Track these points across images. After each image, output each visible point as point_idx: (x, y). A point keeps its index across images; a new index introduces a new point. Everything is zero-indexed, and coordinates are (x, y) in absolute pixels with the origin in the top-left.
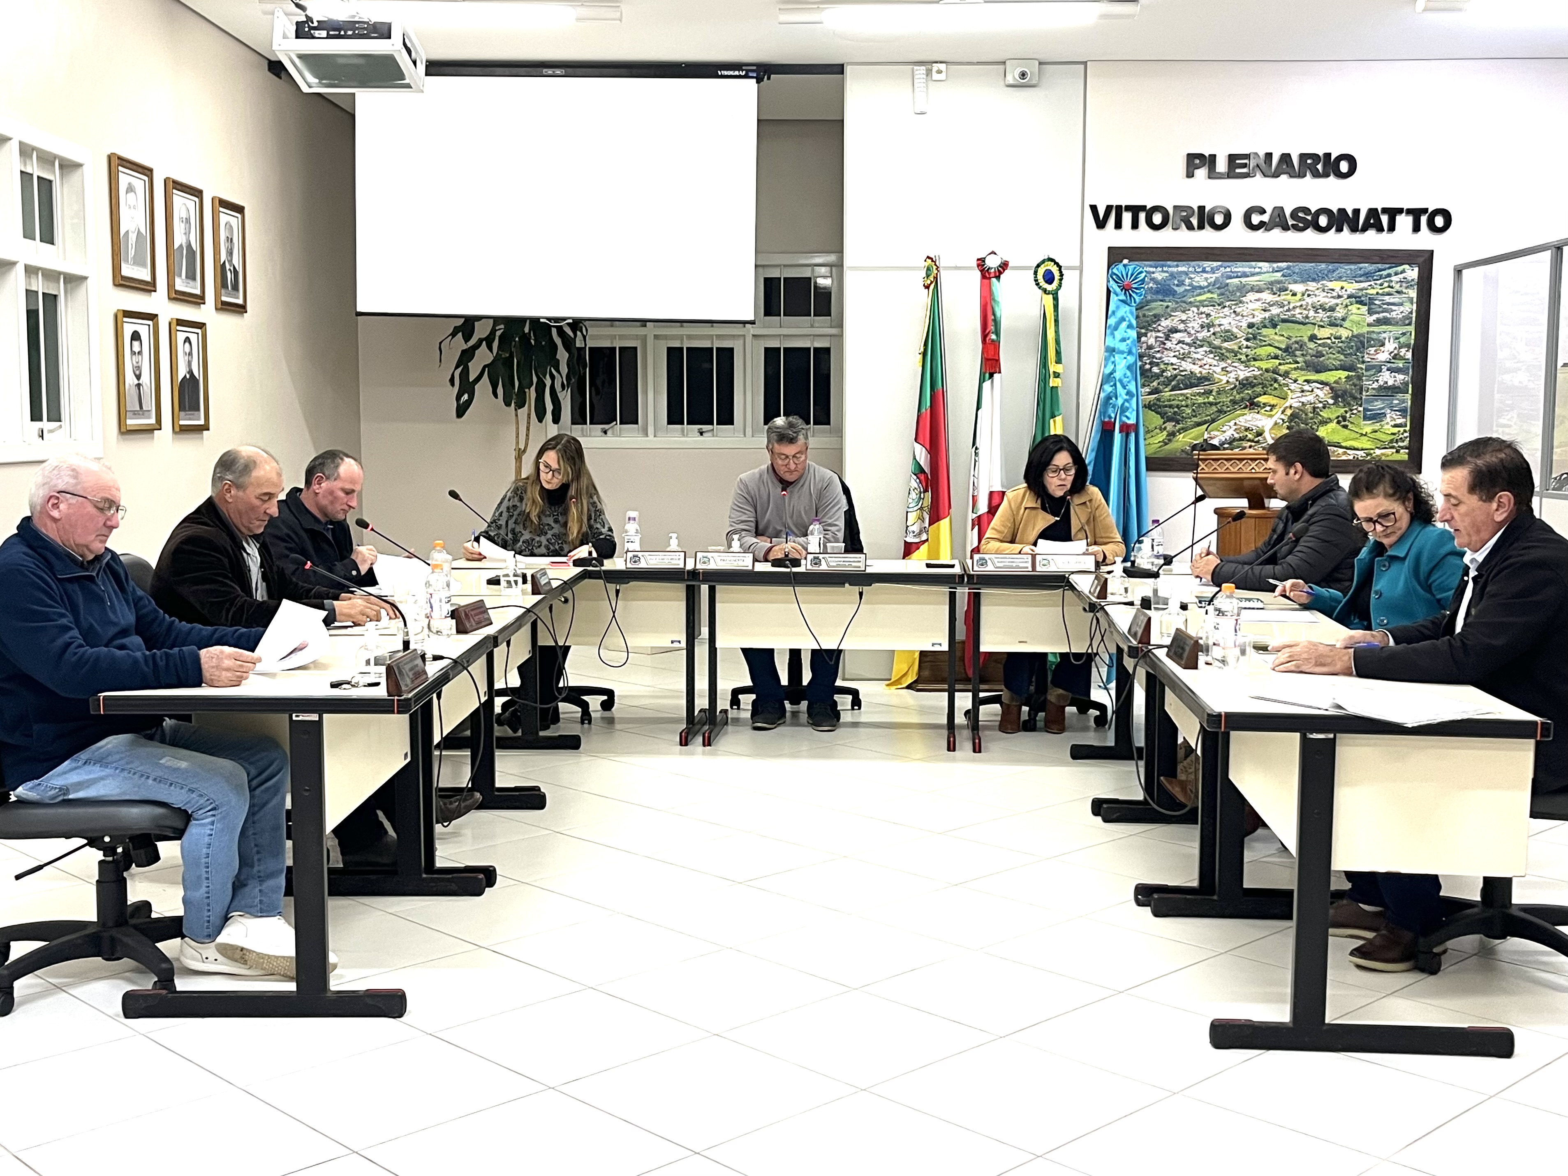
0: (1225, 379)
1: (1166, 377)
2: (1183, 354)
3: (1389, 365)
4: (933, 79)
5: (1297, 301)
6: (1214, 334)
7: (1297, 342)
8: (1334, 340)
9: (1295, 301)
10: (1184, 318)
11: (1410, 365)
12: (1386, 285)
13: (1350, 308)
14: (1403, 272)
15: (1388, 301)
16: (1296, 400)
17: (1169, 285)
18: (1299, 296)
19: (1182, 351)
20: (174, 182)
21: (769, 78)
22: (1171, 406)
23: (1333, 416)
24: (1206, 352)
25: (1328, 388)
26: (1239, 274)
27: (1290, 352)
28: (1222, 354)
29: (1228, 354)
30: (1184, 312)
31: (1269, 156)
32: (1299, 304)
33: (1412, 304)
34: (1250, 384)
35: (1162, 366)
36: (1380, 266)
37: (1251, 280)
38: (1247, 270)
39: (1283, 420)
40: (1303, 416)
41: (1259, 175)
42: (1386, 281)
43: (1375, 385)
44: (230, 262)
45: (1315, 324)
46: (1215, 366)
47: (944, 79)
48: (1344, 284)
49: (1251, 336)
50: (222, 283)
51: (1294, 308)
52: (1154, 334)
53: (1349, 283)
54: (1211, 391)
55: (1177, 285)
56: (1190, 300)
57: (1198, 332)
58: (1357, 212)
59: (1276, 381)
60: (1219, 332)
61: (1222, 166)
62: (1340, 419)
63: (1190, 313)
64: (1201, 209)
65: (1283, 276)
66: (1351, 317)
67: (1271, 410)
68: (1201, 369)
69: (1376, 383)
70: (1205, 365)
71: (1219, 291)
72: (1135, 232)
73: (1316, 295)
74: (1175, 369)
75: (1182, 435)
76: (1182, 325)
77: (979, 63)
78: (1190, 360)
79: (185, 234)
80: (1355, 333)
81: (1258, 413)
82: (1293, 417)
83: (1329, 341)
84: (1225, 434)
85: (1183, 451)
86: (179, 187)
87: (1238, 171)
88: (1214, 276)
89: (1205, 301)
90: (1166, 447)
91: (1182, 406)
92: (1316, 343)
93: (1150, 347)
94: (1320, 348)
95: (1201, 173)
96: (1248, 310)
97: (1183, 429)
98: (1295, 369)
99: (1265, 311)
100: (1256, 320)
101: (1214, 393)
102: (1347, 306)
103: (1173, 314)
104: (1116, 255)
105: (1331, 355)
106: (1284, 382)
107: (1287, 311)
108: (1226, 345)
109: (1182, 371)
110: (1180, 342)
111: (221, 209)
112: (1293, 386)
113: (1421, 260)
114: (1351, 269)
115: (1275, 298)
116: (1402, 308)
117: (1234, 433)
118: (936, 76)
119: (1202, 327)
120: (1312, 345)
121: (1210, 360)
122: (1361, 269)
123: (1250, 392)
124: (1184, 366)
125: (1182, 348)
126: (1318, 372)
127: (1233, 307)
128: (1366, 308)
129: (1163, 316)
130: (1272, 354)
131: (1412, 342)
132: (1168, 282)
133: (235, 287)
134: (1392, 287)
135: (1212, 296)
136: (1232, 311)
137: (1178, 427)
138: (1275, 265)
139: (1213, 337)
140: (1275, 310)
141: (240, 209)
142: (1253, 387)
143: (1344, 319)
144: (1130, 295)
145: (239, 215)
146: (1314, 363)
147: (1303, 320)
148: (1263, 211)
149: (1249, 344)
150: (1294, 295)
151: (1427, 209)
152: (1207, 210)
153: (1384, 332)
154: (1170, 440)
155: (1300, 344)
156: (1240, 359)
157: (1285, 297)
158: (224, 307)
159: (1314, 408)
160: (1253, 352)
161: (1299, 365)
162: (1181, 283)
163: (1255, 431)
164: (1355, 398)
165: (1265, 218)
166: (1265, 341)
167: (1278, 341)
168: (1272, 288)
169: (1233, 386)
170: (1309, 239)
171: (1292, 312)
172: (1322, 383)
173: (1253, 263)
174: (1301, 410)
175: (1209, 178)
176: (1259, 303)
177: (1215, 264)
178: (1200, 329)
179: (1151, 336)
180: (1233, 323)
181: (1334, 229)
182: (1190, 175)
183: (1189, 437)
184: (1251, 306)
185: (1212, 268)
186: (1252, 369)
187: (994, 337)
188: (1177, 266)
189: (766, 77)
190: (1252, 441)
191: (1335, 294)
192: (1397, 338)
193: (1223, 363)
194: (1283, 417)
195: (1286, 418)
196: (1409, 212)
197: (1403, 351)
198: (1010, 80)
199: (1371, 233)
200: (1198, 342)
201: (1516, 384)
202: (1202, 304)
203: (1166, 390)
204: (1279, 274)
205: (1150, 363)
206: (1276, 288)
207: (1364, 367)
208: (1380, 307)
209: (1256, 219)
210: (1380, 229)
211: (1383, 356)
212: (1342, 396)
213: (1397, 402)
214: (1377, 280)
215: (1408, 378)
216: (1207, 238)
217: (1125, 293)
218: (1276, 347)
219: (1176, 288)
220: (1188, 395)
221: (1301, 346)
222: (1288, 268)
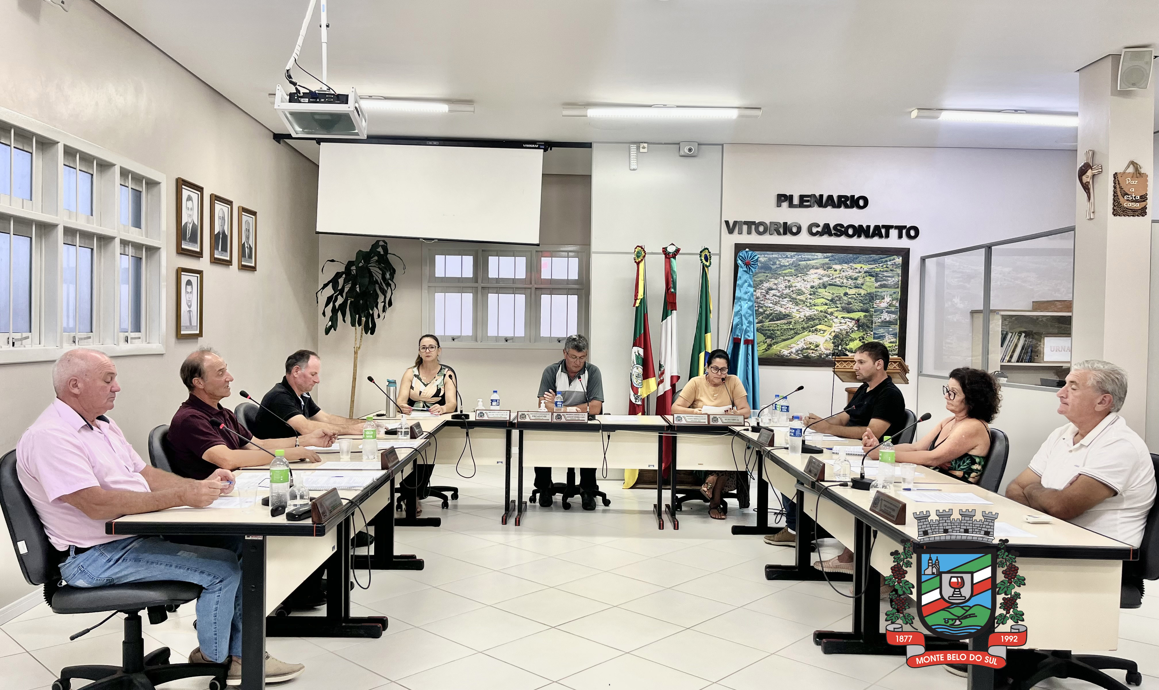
0: (798, 316)
1: (767, 314)
2: (776, 302)
3: (887, 309)
4: (641, 151)
5: (837, 274)
6: (792, 291)
7: (837, 296)
8: (857, 296)
9: (836, 275)
10: (776, 282)
11: (898, 309)
12: (885, 266)
13: (865, 278)
14: (894, 259)
15: (886, 275)
16: (837, 328)
17: (768, 264)
18: (838, 272)
19: (775, 300)
20: (216, 196)
21: (551, 149)
22: (769, 330)
23: (857, 337)
24: (788, 301)
25: (854, 322)
26: (806, 259)
27: (833, 302)
28: (797, 302)
29: (800, 302)
30: (776, 279)
31: (821, 196)
32: (838, 276)
33: (899, 276)
34: (812, 318)
35: (764, 308)
36: (881, 256)
37: (812, 262)
38: (810, 257)
39: (830, 338)
40: (841, 336)
41: (816, 205)
42: (885, 264)
43: (880, 320)
44: (248, 243)
45: (847, 287)
46: (793, 308)
47: (646, 151)
48: (862, 265)
49: (812, 293)
50: (242, 253)
51: (835, 278)
52: (760, 291)
53: (865, 265)
54: (791, 322)
55: (772, 265)
56: (779, 273)
57: (784, 290)
58: (868, 227)
59: (826, 317)
60: (795, 290)
61: (796, 201)
62: (861, 338)
63: (779, 280)
64: (785, 224)
65: (829, 260)
66: (867, 283)
67: (824, 333)
68: (785, 310)
69: (880, 319)
70: (787, 308)
71: (795, 268)
72: (749, 236)
73: (847, 271)
74: (771, 310)
75: (775, 346)
76: (775, 286)
77: (665, 144)
78: (779, 305)
79: (222, 226)
80: (869, 292)
81: (817, 334)
82: (836, 337)
83: (855, 296)
84: (798, 346)
85: (775, 354)
86: (218, 199)
87: (805, 204)
88: (792, 260)
89: (787, 273)
90: (767, 352)
91: (775, 330)
92: (847, 297)
93: (758, 298)
94: (850, 300)
95: (785, 205)
96: (811, 279)
97: (776, 342)
98: (836, 311)
99: (820, 279)
100: (816, 284)
101: (792, 323)
102: (864, 277)
103: (770, 280)
104: (739, 248)
105: (856, 304)
106: (831, 318)
107: (832, 279)
108: (799, 297)
109: (775, 311)
110: (774, 295)
111: (243, 213)
112: (836, 320)
113: (903, 253)
114: (866, 257)
115: (827, 273)
116: (893, 279)
117: (804, 345)
118: (642, 150)
119: (786, 287)
120: (845, 298)
121: (790, 305)
122: (871, 257)
123: (812, 323)
124: (776, 308)
125: (776, 299)
126: (849, 312)
127: (803, 277)
128: (874, 278)
129: (765, 281)
130: (824, 303)
131: (899, 297)
132: (768, 263)
133: (250, 257)
134: (888, 268)
135: (791, 270)
136: (802, 279)
137: (773, 341)
138: (825, 255)
139: (792, 293)
140: (825, 279)
141: (254, 213)
142: (814, 320)
143: (862, 284)
144: (749, 268)
145: (253, 217)
146: (847, 308)
147: (841, 284)
148: (818, 226)
149: (811, 297)
150: (836, 271)
151: (906, 226)
152: (788, 224)
153: (884, 292)
154: (769, 349)
155: (839, 297)
156: (806, 305)
157: (831, 272)
158: (244, 268)
159: (847, 332)
160: (813, 302)
161: (839, 309)
162: (775, 264)
163: (815, 344)
164: (868, 327)
165: (819, 229)
166: (820, 296)
167: (827, 296)
168: (824, 267)
169: (803, 320)
170: (842, 241)
171: (835, 280)
172: (851, 319)
173: (813, 254)
174: (840, 333)
175: (789, 207)
176: (816, 275)
177: (793, 253)
178: (785, 288)
179: (758, 292)
180: (803, 285)
181: (856, 236)
182: (779, 205)
183: (780, 346)
184: (812, 276)
185: (791, 256)
186: (813, 310)
187: (673, 290)
188: (772, 254)
189: (549, 148)
190: (813, 350)
191: (857, 271)
192: (891, 295)
193: (797, 307)
194: (830, 337)
195: (832, 337)
196: (897, 227)
197: (894, 302)
198: (682, 153)
199: (876, 239)
200: (784, 296)
201: (955, 320)
202: (786, 275)
203: (767, 321)
204: (828, 259)
205: (758, 307)
206: (827, 267)
207: (873, 310)
208: (882, 278)
209: (815, 230)
210: (881, 236)
211: (883, 305)
212: (862, 326)
213: (892, 329)
214: (880, 264)
215: (897, 317)
216: (788, 240)
217: (746, 267)
218: (826, 299)
219: (771, 266)
220: (779, 324)
221: (840, 298)
222: (832, 256)
